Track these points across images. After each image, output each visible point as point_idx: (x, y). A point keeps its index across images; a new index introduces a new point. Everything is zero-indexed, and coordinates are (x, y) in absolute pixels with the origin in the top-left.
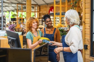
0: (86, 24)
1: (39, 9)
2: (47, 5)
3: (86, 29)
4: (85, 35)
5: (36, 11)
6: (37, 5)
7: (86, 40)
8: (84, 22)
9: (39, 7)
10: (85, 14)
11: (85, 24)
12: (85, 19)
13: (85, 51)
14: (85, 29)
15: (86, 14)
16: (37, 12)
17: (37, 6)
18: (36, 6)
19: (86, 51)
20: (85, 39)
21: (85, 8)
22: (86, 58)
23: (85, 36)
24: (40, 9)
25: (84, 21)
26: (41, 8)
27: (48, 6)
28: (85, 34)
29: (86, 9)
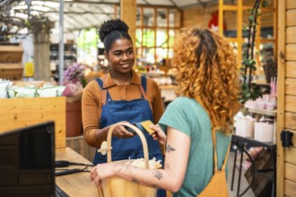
0: (288, 63)
1: (178, 18)
2: (202, 7)
3: (288, 80)
4: (285, 99)
5: (171, 25)
6: (174, 7)
7: (288, 114)
8: (283, 56)
9: (179, 14)
10: (286, 27)
11: (286, 61)
12: (286, 44)
13: (285, 151)
14: (286, 78)
15: (289, 29)
16: (175, 28)
17: (174, 10)
18: (171, 11)
19: (287, 153)
20: (285, 112)
21: (286, 10)
22: (287, 177)
23: (285, 103)
24: (182, 20)
25: (281, 53)
26: (186, 16)
27: (206, 10)
28: (286, 95)
29: (288, 12)
